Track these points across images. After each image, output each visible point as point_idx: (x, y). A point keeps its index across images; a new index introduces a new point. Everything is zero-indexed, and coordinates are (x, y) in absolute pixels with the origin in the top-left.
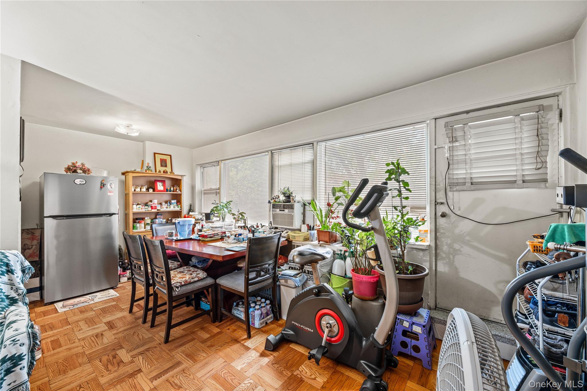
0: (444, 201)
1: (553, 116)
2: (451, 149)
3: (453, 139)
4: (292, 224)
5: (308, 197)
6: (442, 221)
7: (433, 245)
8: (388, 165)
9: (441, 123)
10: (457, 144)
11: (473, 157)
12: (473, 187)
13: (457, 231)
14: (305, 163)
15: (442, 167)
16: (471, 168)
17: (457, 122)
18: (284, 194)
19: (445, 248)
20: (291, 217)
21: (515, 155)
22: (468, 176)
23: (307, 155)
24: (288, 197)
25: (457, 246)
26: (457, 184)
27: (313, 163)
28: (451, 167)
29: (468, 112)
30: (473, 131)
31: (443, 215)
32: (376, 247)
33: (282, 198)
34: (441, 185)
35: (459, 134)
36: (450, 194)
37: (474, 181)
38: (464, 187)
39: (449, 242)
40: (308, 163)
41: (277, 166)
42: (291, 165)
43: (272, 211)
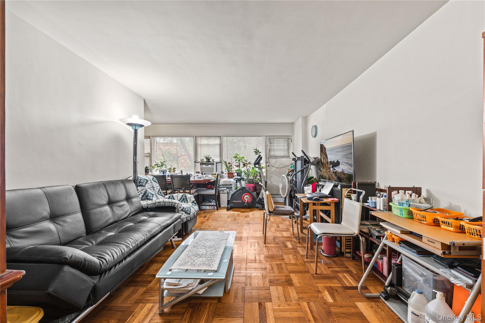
0: (268, 162)
1: (290, 141)
2: (270, 146)
3: (271, 143)
4: (213, 172)
5: (217, 159)
6: (268, 168)
7: (266, 175)
8: (254, 149)
9: (268, 137)
10: (271, 145)
11: (275, 149)
12: (275, 158)
13: (272, 170)
14: (216, 145)
15: (268, 151)
16: (275, 152)
17: (272, 138)
18: (207, 158)
19: (269, 176)
20: (213, 169)
21: (283, 150)
22: (274, 154)
23: (217, 141)
24: (208, 159)
25: (272, 175)
26: (272, 157)
27: (221, 145)
28: (270, 151)
29: (274, 136)
30: (275, 142)
31: (268, 166)
32: (260, 173)
33: (205, 160)
34: (268, 157)
35: (272, 142)
36: (270, 159)
37: (276, 156)
38: (273, 158)
39: (270, 174)
40: (218, 144)
41: (199, 144)
42: (208, 145)
43: (200, 166)
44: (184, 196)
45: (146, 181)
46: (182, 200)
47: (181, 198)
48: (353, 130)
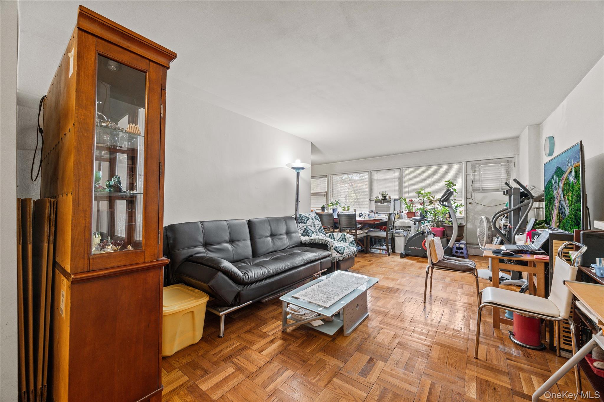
0: (470, 197)
1: (513, 164)
2: (474, 175)
3: (475, 171)
4: (390, 211)
5: (396, 196)
6: (469, 206)
7: (466, 216)
8: (445, 181)
9: (469, 164)
10: (476, 173)
11: (483, 179)
12: (483, 191)
13: (476, 210)
14: (395, 179)
15: (470, 183)
16: (482, 184)
17: (476, 164)
18: (382, 195)
19: (471, 217)
20: (389, 207)
21: (498, 179)
22: (481, 187)
23: (396, 174)
24: (384, 197)
25: (476, 216)
26: (476, 190)
27: (400, 179)
28: (473, 183)
29: (480, 160)
30: (483, 169)
31: (470, 203)
32: (449, 213)
33: (381, 197)
34: (469, 190)
35: (477, 169)
36: (473, 194)
37: (483, 189)
38: (479, 191)
39: (473, 214)
40: (396, 178)
41: (375, 180)
42: (385, 179)
43: (375, 204)
44: (343, 235)
45: (307, 219)
46: (341, 239)
47: (341, 237)
48: (581, 142)
